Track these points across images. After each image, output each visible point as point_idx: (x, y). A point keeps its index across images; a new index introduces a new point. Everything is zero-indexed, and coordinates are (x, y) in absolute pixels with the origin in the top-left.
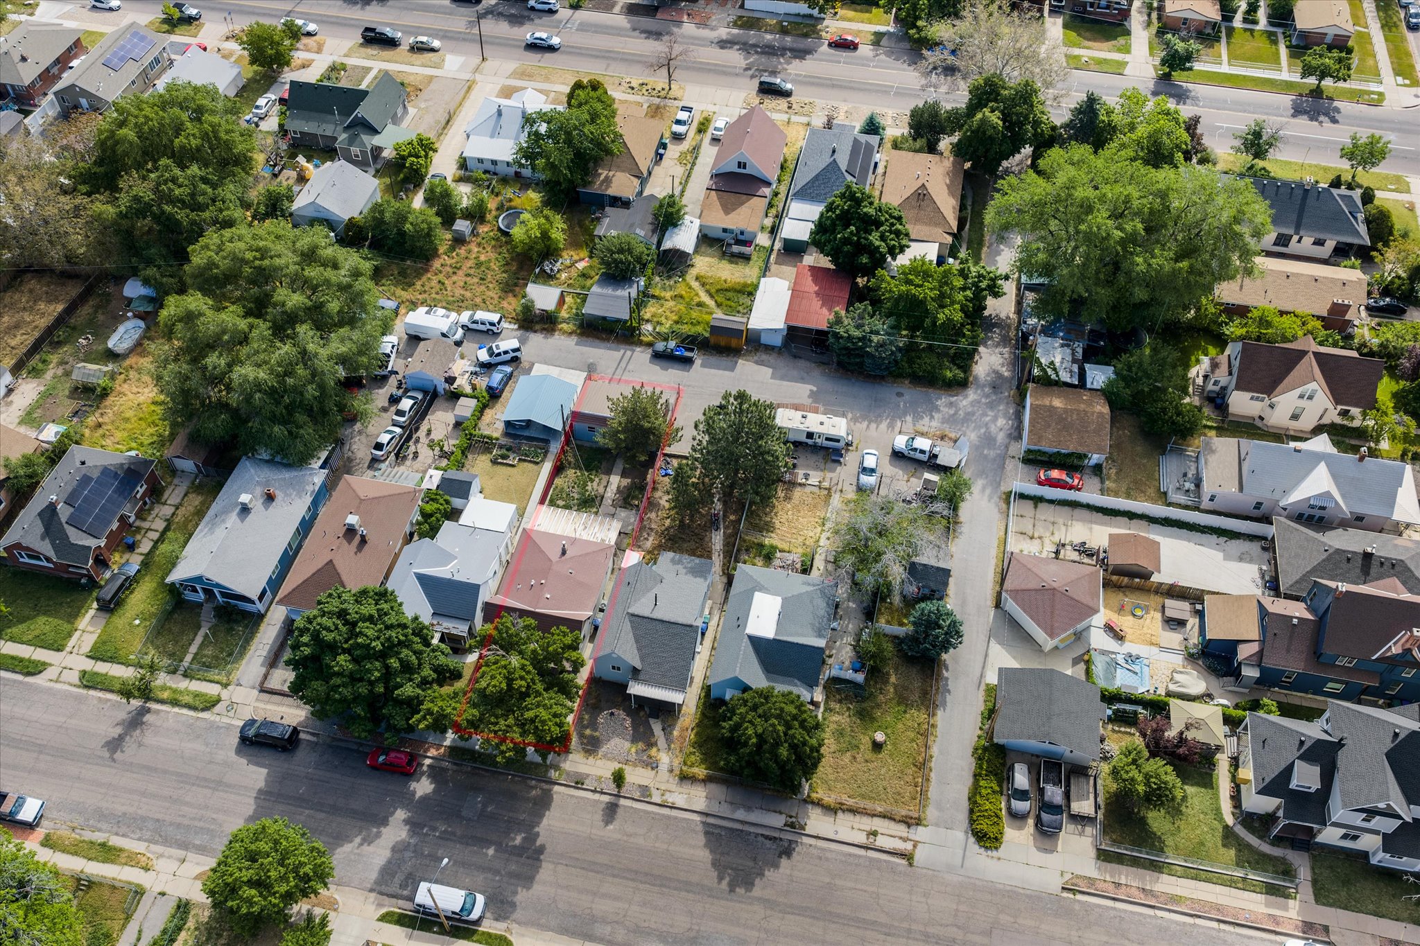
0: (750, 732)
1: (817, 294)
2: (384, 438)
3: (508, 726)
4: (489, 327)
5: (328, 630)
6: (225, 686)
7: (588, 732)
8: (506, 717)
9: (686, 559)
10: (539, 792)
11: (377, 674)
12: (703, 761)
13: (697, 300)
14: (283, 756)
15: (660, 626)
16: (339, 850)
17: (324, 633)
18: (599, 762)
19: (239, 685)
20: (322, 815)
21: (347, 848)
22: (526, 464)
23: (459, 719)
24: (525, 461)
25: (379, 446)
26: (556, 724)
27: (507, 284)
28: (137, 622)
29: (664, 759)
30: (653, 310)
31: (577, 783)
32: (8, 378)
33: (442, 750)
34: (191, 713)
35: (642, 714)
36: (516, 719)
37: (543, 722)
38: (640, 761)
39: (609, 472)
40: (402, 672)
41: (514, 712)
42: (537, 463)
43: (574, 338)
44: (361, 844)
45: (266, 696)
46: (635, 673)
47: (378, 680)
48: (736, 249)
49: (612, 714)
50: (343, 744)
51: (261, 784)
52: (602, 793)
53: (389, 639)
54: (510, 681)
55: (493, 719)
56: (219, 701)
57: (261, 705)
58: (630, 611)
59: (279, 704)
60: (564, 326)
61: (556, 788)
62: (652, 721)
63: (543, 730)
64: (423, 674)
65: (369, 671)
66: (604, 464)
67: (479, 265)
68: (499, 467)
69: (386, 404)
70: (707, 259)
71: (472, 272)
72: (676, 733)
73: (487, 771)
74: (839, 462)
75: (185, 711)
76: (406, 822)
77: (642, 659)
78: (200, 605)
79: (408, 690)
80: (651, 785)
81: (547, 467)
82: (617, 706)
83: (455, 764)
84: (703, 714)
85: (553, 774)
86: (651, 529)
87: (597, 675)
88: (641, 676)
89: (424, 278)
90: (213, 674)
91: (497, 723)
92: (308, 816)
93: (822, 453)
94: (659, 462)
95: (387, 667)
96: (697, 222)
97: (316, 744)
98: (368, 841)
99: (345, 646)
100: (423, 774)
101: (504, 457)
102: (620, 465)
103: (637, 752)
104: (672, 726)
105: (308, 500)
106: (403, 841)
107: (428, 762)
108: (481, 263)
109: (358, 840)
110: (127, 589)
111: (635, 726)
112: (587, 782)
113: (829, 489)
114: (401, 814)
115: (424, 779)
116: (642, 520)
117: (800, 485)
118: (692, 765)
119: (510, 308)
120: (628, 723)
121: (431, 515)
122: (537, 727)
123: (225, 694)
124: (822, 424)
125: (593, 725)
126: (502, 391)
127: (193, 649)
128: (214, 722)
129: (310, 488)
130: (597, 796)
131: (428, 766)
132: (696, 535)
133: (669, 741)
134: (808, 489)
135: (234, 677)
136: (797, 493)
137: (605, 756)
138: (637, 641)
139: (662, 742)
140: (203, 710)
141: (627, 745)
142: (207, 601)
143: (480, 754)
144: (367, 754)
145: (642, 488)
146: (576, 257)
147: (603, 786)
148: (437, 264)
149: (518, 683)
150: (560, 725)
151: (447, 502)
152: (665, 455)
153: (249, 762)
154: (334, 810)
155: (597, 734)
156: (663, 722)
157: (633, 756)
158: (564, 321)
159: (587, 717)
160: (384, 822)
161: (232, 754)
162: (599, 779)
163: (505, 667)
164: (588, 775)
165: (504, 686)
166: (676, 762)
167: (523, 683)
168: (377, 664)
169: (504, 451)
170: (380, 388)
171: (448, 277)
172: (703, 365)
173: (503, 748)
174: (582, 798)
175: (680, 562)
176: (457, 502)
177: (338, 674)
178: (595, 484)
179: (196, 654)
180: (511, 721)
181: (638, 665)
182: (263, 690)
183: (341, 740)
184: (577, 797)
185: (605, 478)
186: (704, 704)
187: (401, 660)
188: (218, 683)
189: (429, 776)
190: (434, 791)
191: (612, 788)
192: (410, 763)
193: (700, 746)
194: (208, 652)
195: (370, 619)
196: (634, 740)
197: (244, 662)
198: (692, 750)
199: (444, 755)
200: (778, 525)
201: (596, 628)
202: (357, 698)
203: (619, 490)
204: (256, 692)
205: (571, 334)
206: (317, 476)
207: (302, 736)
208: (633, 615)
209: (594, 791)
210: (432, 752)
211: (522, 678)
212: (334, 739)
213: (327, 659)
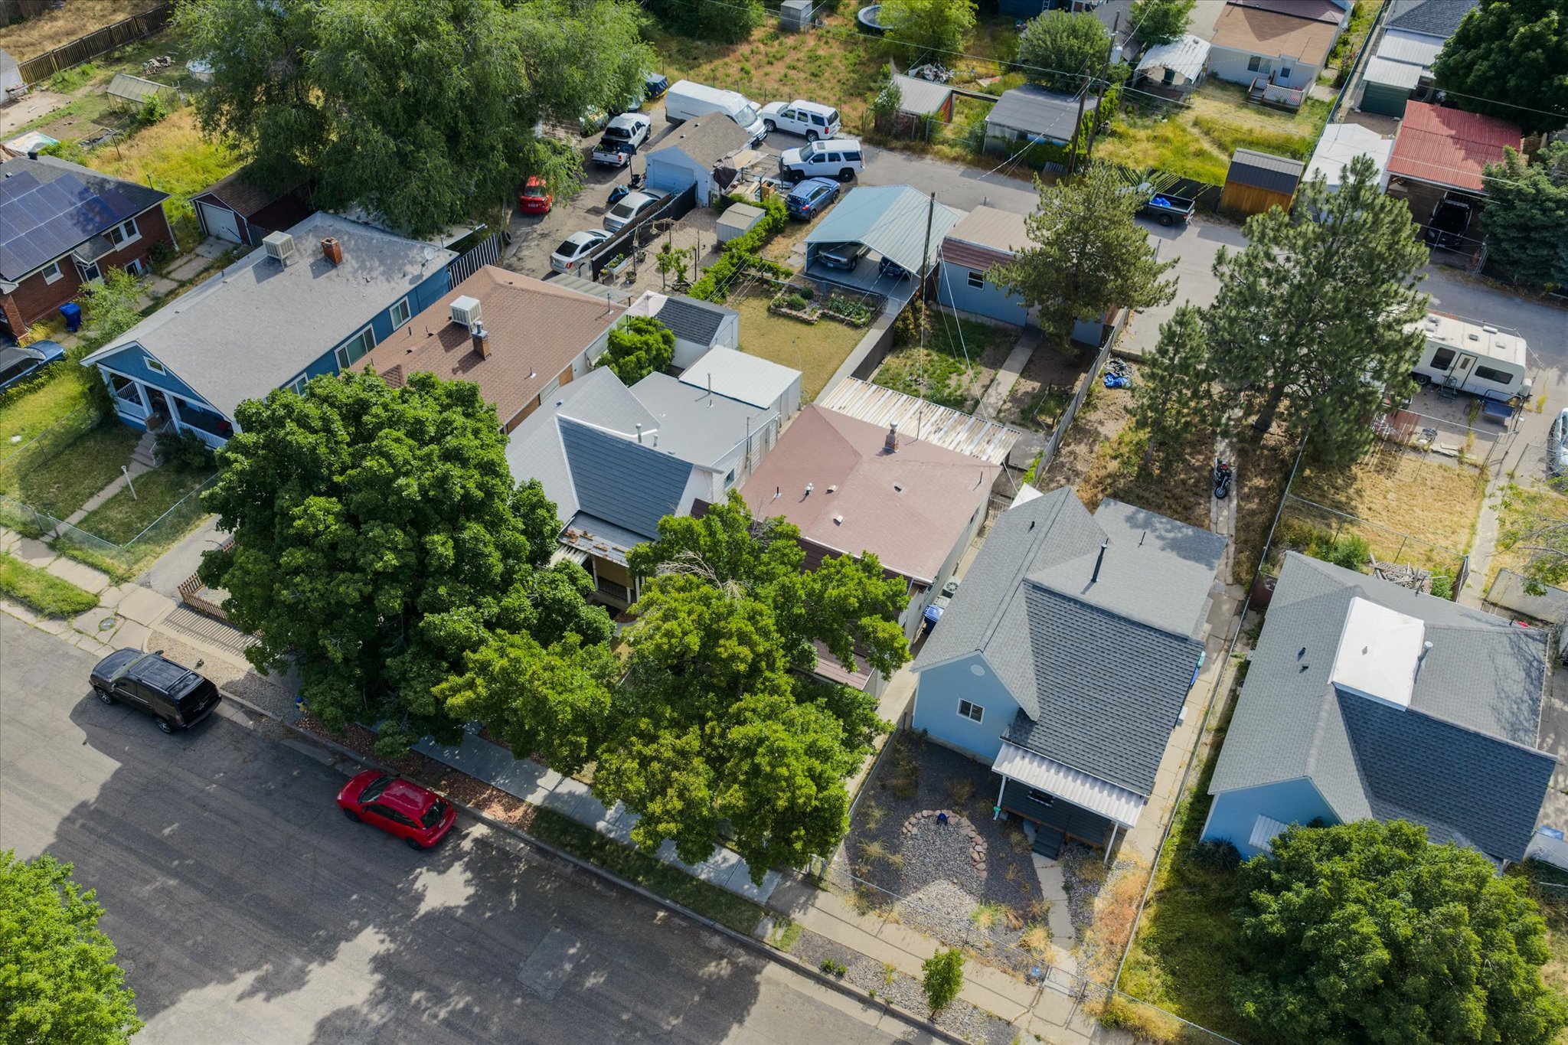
0: (1367, 926)
1: (1456, 139)
2: (582, 238)
3: (682, 753)
4: (812, 126)
5: (303, 422)
6: (119, 580)
7: (875, 849)
8: (680, 727)
9: (1161, 523)
10: (724, 968)
11: (390, 558)
12: (1174, 992)
13: (1193, 147)
14: (167, 743)
15: (1100, 624)
16: (191, 993)
17: (290, 425)
18: (890, 930)
19: (147, 585)
20: (192, 895)
21: (213, 995)
22: (833, 325)
23: (553, 697)
24: (833, 319)
25: (567, 249)
26: (811, 774)
27: (855, 86)
28: (17, 439)
29: (1063, 962)
30: (1111, 148)
31: (826, 969)
32: (14, 80)
33: (518, 813)
34: (29, 617)
35: (1015, 837)
36: (707, 740)
37: (779, 755)
38: (1000, 950)
39: (996, 364)
40: (454, 572)
41: (703, 721)
42: (856, 326)
43: (960, 168)
44: (251, 993)
45: (189, 616)
46: (1021, 726)
47: (391, 577)
48: (1272, 92)
49: (942, 819)
50: (304, 749)
51: (90, 793)
52: (887, 1010)
53: (443, 481)
54: (712, 636)
55: (644, 723)
56: (91, 605)
57: (171, 632)
58: (1035, 577)
59: (204, 637)
60: (946, 149)
61: (772, 969)
62: (1039, 861)
63: (772, 778)
64: (506, 601)
65: (376, 548)
66: (989, 351)
67: (813, 58)
68: (781, 321)
69: (603, 205)
70: (1216, 103)
71: (800, 65)
72: (1100, 904)
73: (611, 885)
74: (1499, 423)
75: (19, 612)
76: (380, 963)
77: (1043, 695)
78: (138, 433)
79: (458, 621)
80: (1022, 1023)
81: (873, 336)
82: (959, 807)
83: (540, 851)
84: (1176, 871)
85: (772, 934)
86: (1077, 474)
87: (918, 725)
88: (1035, 738)
89: (718, 63)
90: (106, 557)
91: (652, 739)
92: (164, 890)
93: (1461, 404)
94: (1105, 364)
95: (423, 551)
96: (1204, 47)
97: (249, 733)
98: (270, 987)
99: (337, 479)
100: (458, 856)
101: (792, 305)
102: (1021, 355)
103: (992, 929)
104: (1093, 886)
105: (404, 286)
106: (350, 1013)
107: (479, 830)
108: (818, 58)
109: (247, 979)
110: (25, 380)
111: (995, 865)
112: (851, 972)
113: (1482, 469)
114: (371, 941)
115: (458, 867)
116: (1056, 451)
117: (1415, 449)
118: (1139, 997)
119: (854, 115)
120: (980, 848)
121: (628, 351)
122: (756, 770)
123: (110, 597)
124: (1473, 338)
125: (891, 836)
126: (814, 213)
127: (92, 505)
128: (64, 643)
129: (414, 270)
130: (872, 1017)
131: (476, 841)
132: (1176, 498)
133: (1081, 919)
134: (1433, 460)
135: (141, 570)
136: (1407, 463)
137: (908, 920)
138: (1037, 651)
139: (1060, 915)
140: (53, 616)
141: (970, 905)
142: (153, 423)
143: (603, 839)
144: (345, 779)
145: (1064, 398)
146: (980, 69)
147: (895, 993)
148: (744, 49)
149: (728, 647)
150: (820, 781)
151: (667, 340)
152: (1116, 355)
153: (92, 740)
154: (225, 890)
155: (897, 859)
156: (1068, 869)
157: (982, 934)
158: (944, 142)
159: (877, 813)
160: (325, 952)
161: (64, 714)
162: (884, 972)
163: (706, 600)
164: (858, 956)
165: (694, 641)
166: (1097, 977)
167: (745, 651)
168: (399, 536)
169: (797, 297)
170: (599, 182)
171: (758, 67)
172: (1200, 235)
173: (655, 807)
174: (834, 1012)
175: (1147, 524)
176: (684, 347)
177: (302, 540)
178: (965, 379)
179: (94, 513)
180: (692, 740)
181: (1033, 711)
182: (186, 605)
183: (304, 739)
184: (820, 1006)
185: (986, 373)
186: (1182, 848)
187: (458, 545)
188: (106, 572)
189: (468, 867)
190: (474, 905)
191: (917, 1006)
192: (432, 819)
193: (1166, 952)
194: (117, 514)
195: (416, 430)
196: (987, 897)
197: (176, 545)
198: (1141, 955)
199: (519, 826)
200: (1362, 511)
201: (931, 624)
202: (333, 614)
203: (1013, 397)
204: (172, 605)
205: (955, 159)
206: (435, 256)
207: (224, 709)
208: (1036, 587)
209: (867, 1002)
210: (495, 812)
211: (743, 639)
212: (290, 732)
213: (284, 499)
